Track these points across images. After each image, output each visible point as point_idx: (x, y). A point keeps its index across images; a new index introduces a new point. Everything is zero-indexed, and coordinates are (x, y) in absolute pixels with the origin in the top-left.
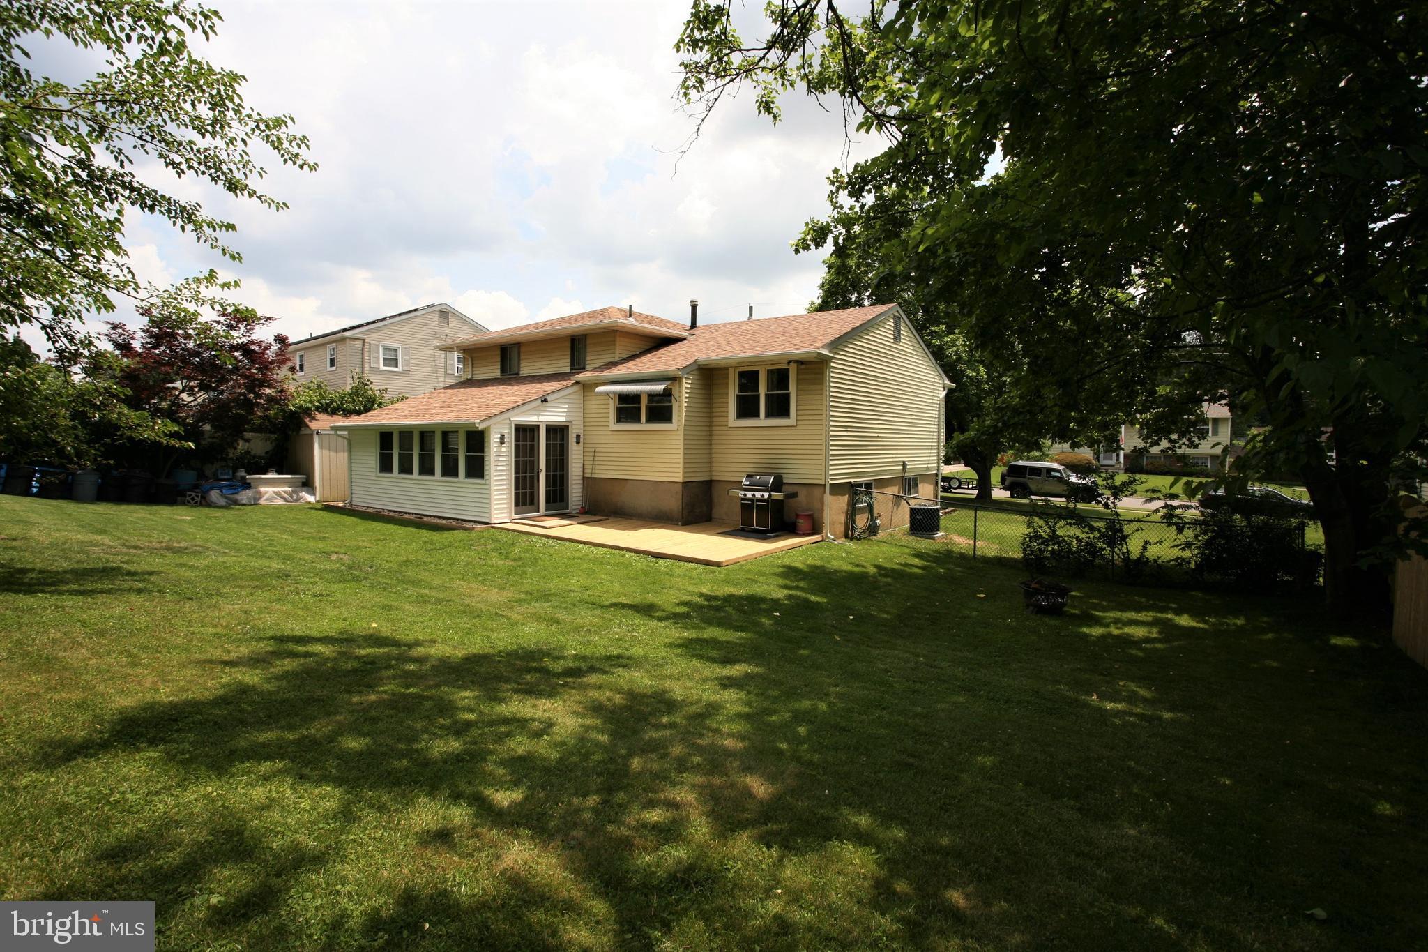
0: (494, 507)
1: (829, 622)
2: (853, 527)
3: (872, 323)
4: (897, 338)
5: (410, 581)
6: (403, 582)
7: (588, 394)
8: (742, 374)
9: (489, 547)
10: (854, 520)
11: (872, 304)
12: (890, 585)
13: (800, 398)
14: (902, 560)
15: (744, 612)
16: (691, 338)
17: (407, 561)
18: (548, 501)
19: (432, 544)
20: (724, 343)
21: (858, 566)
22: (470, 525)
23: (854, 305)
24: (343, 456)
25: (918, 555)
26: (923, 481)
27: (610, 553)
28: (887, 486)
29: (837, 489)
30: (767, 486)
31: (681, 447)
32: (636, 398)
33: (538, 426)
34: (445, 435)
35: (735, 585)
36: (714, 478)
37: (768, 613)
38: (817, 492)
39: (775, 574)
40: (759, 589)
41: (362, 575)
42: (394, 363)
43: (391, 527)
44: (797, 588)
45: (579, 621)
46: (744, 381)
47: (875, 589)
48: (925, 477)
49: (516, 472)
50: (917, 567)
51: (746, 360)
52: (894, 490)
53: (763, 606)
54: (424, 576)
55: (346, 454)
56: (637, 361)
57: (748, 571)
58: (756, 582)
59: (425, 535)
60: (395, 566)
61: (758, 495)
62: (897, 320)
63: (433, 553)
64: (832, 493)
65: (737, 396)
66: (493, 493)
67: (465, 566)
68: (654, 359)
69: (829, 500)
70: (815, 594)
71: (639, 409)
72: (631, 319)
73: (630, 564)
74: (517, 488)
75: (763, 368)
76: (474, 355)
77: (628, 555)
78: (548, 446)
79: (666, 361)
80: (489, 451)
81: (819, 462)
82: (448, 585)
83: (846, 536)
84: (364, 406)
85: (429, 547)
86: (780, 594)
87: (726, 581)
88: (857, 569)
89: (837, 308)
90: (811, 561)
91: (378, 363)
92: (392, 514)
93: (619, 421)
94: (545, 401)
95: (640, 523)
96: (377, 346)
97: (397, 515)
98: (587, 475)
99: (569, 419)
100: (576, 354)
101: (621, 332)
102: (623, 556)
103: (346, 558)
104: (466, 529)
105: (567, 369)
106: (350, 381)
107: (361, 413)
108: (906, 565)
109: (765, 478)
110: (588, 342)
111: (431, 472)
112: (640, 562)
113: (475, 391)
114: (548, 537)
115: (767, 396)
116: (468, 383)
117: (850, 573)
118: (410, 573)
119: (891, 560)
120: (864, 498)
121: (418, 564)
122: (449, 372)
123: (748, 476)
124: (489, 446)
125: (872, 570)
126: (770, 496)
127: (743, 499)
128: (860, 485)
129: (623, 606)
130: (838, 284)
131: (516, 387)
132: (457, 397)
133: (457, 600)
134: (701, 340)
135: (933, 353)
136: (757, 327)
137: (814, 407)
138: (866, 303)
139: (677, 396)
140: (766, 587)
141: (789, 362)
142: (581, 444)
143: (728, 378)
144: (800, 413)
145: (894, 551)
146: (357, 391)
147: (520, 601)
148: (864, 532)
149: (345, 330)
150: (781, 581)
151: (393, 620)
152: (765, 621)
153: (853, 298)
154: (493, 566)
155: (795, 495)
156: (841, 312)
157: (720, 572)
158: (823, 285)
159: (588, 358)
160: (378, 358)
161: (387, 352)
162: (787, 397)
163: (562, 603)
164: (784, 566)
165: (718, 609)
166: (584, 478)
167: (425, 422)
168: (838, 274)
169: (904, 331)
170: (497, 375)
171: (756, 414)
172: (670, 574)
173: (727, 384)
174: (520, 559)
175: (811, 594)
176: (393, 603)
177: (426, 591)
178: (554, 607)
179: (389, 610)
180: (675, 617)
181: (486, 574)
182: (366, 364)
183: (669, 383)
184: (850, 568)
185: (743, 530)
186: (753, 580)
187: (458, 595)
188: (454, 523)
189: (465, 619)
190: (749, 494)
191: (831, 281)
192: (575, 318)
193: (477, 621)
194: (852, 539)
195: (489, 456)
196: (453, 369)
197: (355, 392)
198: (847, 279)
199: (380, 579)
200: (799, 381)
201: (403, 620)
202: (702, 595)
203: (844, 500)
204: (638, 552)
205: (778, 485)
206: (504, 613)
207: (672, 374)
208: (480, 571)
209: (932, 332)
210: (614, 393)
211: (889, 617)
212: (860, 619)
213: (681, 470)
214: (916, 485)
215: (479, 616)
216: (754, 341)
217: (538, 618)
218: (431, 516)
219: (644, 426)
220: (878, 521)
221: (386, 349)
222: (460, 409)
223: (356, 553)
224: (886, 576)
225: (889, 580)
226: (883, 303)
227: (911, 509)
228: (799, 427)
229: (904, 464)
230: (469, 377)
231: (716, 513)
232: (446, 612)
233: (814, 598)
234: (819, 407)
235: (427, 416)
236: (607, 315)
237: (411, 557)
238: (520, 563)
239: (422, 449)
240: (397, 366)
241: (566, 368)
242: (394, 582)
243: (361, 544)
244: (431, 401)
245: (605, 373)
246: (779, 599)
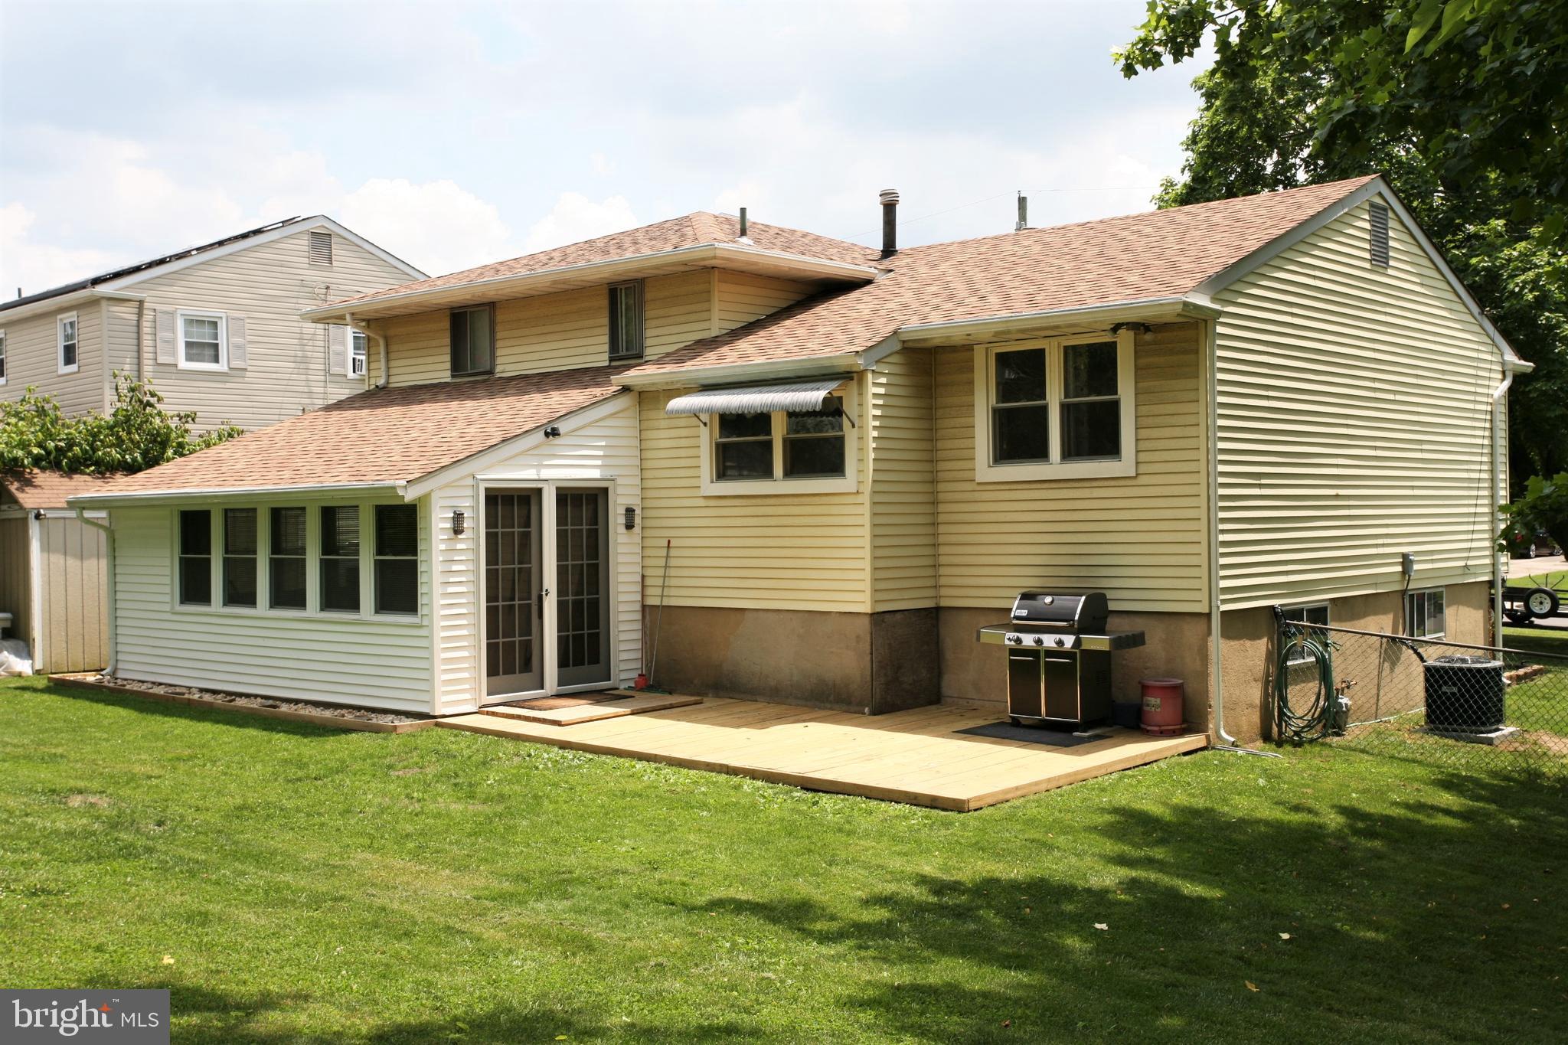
0: (440, 677)
1: (1232, 947)
2: (1281, 714)
3: (1315, 226)
4: (1380, 256)
5: (249, 855)
6: (235, 856)
7: (653, 414)
8: (1003, 359)
9: (431, 771)
10: (1283, 699)
11: (1317, 180)
12: (1379, 856)
13: (1144, 410)
14: (1410, 796)
15: (1024, 922)
16: (882, 279)
17: (241, 808)
18: (563, 663)
19: (302, 766)
20: (961, 290)
21: (1297, 808)
22: (386, 720)
23: (1272, 183)
24: (97, 568)
25: (1451, 783)
26: (1453, 602)
27: (708, 783)
28: (1364, 615)
29: (1239, 624)
30: (1069, 619)
31: (866, 531)
32: (760, 421)
33: (539, 491)
34: (329, 515)
35: (999, 855)
36: (944, 603)
37: (1080, 924)
38: (1191, 632)
39: (1093, 829)
40: (1057, 867)
41: (142, 842)
42: (210, 352)
43: (207, 729)
44: (1150, 863)
45: (639, 943)
46: (1009, 375)
47: (1344, 865)
48: (1462, 592)
49: (491, 597)
50: (1447, 812)
51: (1013, 327)
52: (1382, 624)
53: (1069, 908)
54: (281, 841)
55: (104, 563)
56: (761, 338)
57: (1030, 822)
58: (1050, 848)
59: (285, 744)
60: (216, 819)
61: (1049, 641)
62: (1379, 213)
63: (302, 787)
64: (1228, 634)
65: (995, 411)
66: (439, 645)
67: (374, 816)
68: (801, 332)
69: (1220, 647)
70: (1192, 879)
71: (768, 446)
72: (744, 240)
73: (754, 805)
74: (492, 632)
75: (1054, 342)
76: (391, 332)
77: (748, 785)
78: (561, 536)
79: (827, 335)
80: (429, 550)
81: (1194, 560)
82: (336, 861)
83: (1266, 737)
84: (145, 454)
85: (293, 772)
86: (1108, 878)
87: (979, 847)
88: (1296, 818)
89: (1231, 194)
90: (1180, 798)
91: (174, 353)
92: (207, 697)
93: (722, 474)
94: (555, 433)
95: (774, 710)
96: (172, 314)
97: (219, 700)
98: (652, 601)
99: (608, 473)
100: (622, 321)
101: (724, 270)
102: (738, 787)
103: (103, 803)
104: (377, 730)
105: (602, 359)
106: (109, 396)
107: (139, 469)
108: (1420, 807)
109: (1063, 601)
110: (648, 296)
111: (296, 600)
112: (780, 803)
113: (395, 413)
114: (564, 745)
115: (1065, 408)
116: (379, 396)
117: (1279, 827)
118: (249, 834)
119: (1381, 794)
120: (1309, 644)
121: (269, 813)
122: (335, 370)
123: (1025, 597)
124: (429, 540)
125: (1333, 820)
126: (1077, 643)
127: (1013, 652)
128: (1296, 614)
129: (740, 907)
130: (1231, 134)
131: (486, 404)
132: (354, 427)
133: (358, 895)
134: (906, 282)
135: (1473, 290)
136: (1037, 248)
137: (1177, 432)
138: (1301, 176)
139: (853, 415)
140: (1073, 860)
141: (1116, 328)
142: (637, 529)
143: (971, 370)
144: (1143, 445)
145: (1389, 773)
146: (128, 419)
147: (503, 898)
148: (1310, 726)
149: (96, 281)
150: (1111, 847)
151: (210, 947)
152: (1073, 942)
153: (1269, 166)
154: (438, 815)
155: (1138, 640)
156: (1238, 203)
157: (964, 825)
158: (1194, 140)
159: (648, 333)
160: (172, 342)
161: (195, 329)
162: (1115, 406)
163: (599, 900)
164: (1116, 811)
165: (960, 914)
166: (644, 607)
167: (284, 486)
168: (1230, 110)
169: (1397, 241)
170: (444, 375)
171: (1040, 453)
172: (846, 830)
173: (971, 383)
174: (502, 798)
175: (1185, 877)
176: (215, 908)
177: (287, 877)
178: (579, 911)
179: (203, 925)
180: (860, 933)
181: (422, 834)
182: (147, 356)
183: (834, 385)
184: (1278, 814)
185: (1016, 723)
186: (1044, 844)
187: (359, 887)
188: (349, 717)
189: (376, 942)
190: (1028, 640)
191: (1214, 128)
192: (616, 241)
193: (403, 947)
194: (1280, 744)
195: (429, 561)
196: (344, 366)
197: (125, 421)
198: (1253, 122)
199: (182, 851)
200: (1140, 372)
201: (234, 947)
202: (922, 880)
203: (1256, 651)
204: (772, 778)
205: (1097, 615)
206: (465, 927)
207: (843, 364)
208: (409, 828)
209: (1470, 237)
210: (710, 411)
211: (1381, 937)
212: (1309, 940)
213: (867, 586)
214: (1439, 609)
215: (407, 934)
216: (1032, 282)
217: (543, 937)
218: (297, 702)
219: (779, 485)
220: (1344, 700)
221: (190, 322)
222: (360, 454)
223: (126, 792)
224: (1371, 834)
225: (1377, 844)
226: (1344, 175)
227: (1428, 669)
228: (1142, 480)
229: (1406, 561)
230: (381, 382)
231: (950, 684)
232: (332, 926)
233: (1191, 889)
234: (1191, 431)
235: (287, 474)
236: (688, 231)
237: (252, 798)
238: (500, 808)
239: (276, 547)
240: (216, 360)
241: (600, 358)
242: (214, 857)
243: (137, 769)
244: (297, 438)
245: (689, 366)
246: (1104, 892)
